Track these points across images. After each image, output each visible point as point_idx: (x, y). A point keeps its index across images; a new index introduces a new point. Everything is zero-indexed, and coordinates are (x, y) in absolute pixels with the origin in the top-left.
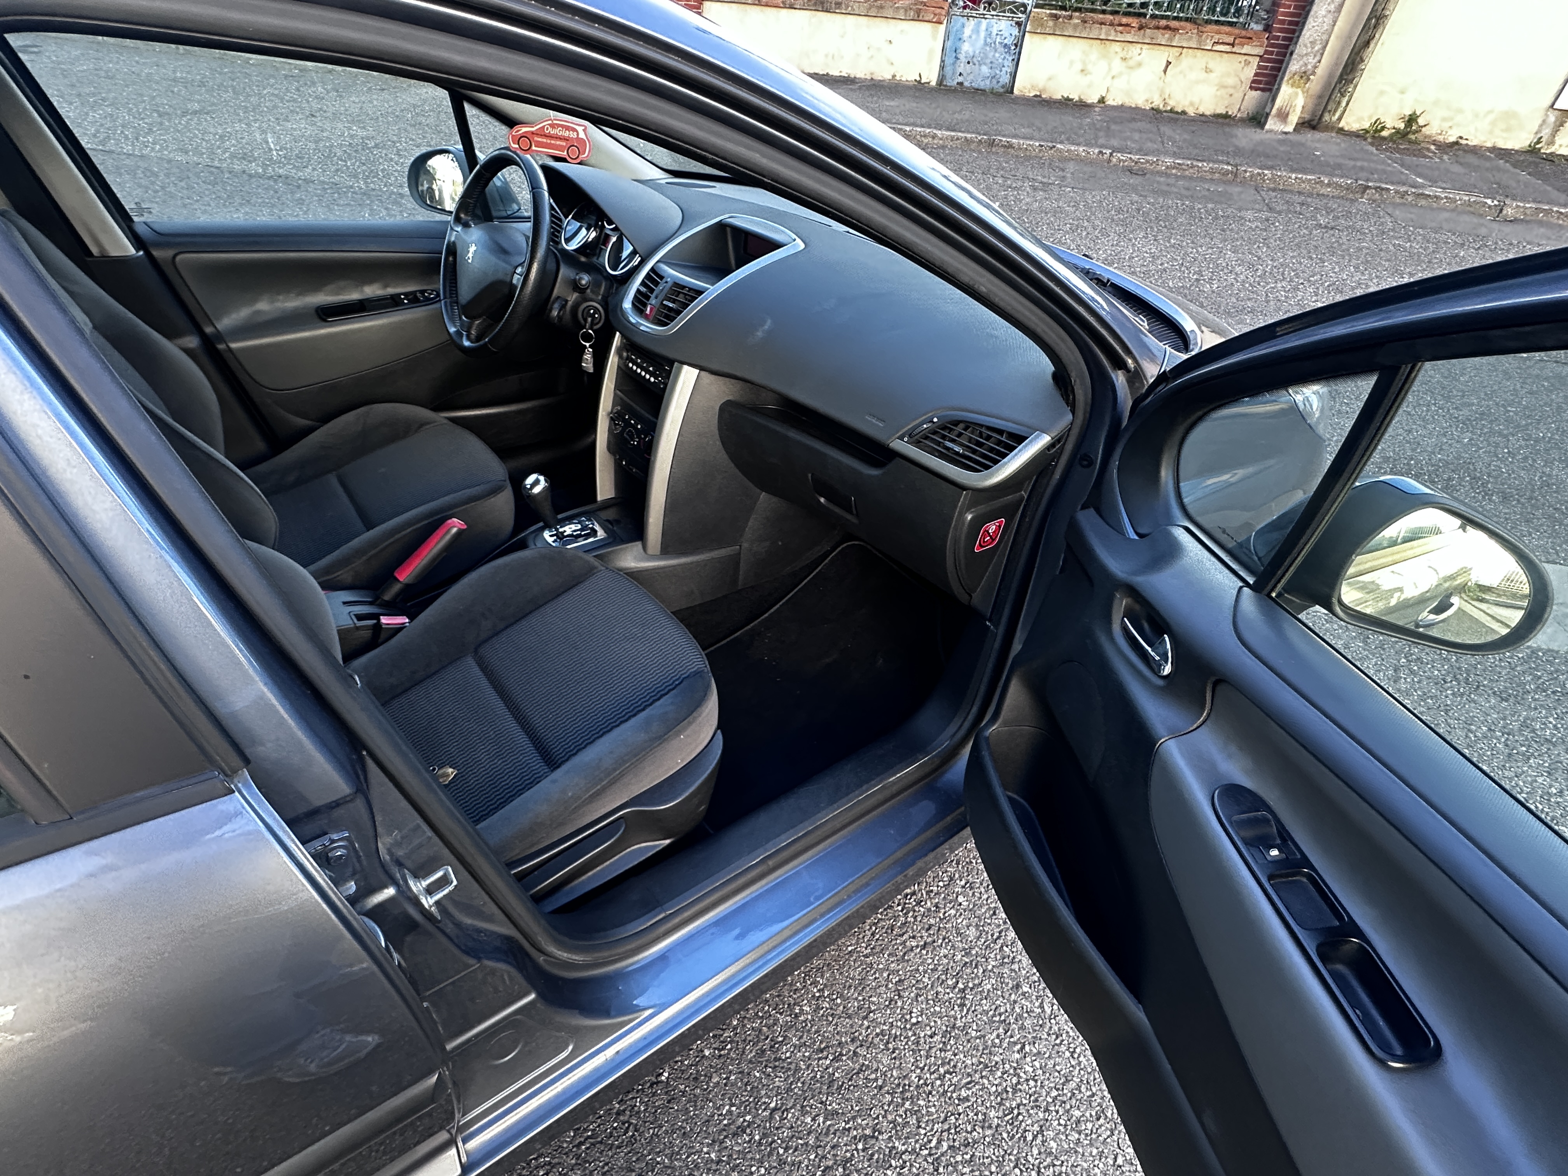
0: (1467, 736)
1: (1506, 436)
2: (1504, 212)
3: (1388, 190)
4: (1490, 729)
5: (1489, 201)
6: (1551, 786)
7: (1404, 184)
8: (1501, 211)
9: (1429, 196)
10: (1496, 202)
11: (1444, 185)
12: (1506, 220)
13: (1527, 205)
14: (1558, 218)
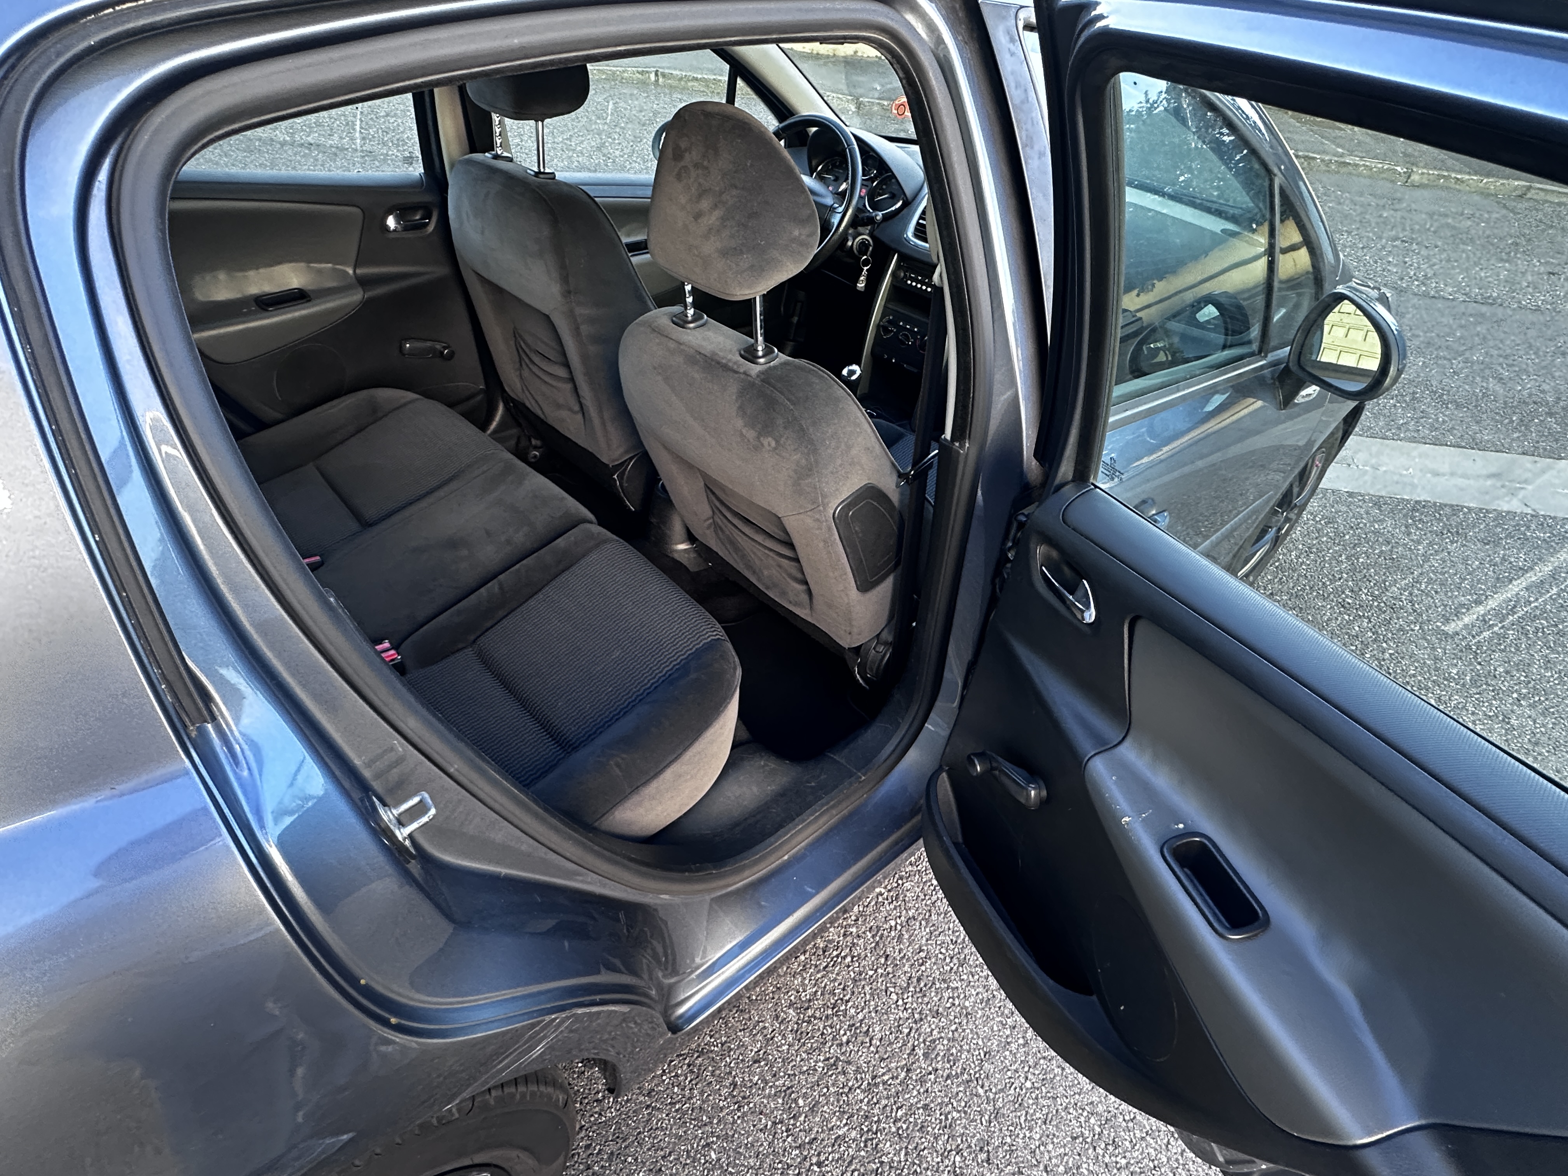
0: (1466, 568)
1: (1450, 360)
2: (1412, 178)
3: (1314, 159)
4: (1481, 563)
5: (1399, 169)
6: (1530, 597)
7: (1327, 154)
8: (1409, 177)
9: (1349, 164)
10: (1405, 170)
11: (1360, 155)
12: (1414, 186)
13: (1431, 172)
14: (1456, 183)
